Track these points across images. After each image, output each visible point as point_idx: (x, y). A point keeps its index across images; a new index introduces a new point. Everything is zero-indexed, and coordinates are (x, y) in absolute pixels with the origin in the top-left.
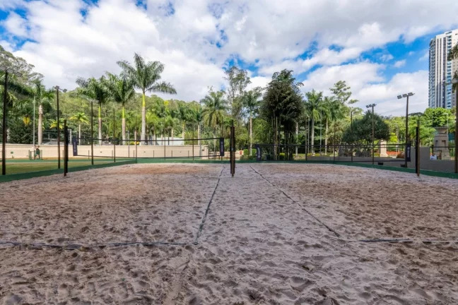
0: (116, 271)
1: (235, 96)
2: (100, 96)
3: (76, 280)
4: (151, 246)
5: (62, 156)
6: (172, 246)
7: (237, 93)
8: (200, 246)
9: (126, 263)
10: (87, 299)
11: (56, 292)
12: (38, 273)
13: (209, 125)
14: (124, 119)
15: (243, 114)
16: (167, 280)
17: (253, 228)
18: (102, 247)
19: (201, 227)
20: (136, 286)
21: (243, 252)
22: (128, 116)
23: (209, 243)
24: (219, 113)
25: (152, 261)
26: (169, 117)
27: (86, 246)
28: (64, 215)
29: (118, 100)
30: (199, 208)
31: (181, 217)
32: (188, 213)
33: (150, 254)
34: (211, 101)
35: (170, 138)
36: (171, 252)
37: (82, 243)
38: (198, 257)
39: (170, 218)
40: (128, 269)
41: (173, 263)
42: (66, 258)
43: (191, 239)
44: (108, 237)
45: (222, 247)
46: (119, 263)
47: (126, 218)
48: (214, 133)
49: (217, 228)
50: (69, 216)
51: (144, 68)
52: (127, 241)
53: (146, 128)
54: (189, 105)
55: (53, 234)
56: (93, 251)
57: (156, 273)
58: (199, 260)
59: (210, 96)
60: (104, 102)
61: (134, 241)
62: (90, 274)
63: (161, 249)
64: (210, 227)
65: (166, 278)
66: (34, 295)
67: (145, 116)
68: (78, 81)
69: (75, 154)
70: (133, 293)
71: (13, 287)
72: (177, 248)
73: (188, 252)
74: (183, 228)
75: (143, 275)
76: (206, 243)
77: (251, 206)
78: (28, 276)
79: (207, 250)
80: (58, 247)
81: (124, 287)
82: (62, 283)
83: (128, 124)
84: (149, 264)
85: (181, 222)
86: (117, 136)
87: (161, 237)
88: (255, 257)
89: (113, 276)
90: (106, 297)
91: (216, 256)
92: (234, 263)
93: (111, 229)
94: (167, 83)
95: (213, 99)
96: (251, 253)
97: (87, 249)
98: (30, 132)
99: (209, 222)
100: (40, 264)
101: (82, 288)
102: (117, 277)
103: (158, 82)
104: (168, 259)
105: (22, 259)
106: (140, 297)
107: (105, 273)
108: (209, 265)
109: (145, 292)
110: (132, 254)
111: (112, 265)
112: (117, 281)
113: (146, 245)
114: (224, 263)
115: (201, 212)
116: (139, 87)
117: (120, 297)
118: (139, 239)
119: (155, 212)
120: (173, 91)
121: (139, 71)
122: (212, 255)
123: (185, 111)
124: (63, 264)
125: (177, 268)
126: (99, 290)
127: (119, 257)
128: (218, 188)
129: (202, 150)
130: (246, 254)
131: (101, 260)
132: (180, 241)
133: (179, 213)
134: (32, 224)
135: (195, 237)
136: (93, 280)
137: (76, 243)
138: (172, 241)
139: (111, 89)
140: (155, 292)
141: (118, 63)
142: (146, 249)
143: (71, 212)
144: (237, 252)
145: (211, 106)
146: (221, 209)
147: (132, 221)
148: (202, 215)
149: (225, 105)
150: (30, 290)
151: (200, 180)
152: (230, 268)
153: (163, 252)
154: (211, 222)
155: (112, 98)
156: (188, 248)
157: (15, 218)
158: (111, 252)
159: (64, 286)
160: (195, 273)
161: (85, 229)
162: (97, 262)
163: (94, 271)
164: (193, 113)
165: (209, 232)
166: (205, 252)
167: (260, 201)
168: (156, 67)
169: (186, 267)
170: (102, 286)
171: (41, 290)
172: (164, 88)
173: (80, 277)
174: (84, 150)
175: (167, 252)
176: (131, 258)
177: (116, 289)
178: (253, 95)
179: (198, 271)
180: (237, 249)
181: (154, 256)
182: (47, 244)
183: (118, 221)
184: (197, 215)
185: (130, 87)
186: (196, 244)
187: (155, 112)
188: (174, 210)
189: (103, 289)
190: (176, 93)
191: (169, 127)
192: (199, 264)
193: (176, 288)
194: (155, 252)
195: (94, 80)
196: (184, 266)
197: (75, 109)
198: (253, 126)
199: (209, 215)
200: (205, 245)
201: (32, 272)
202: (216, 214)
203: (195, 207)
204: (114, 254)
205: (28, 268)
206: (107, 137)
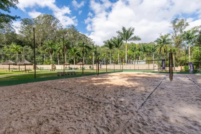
0: (102, 113)
1: (177, 35)
2: (111, 46)
3: (89, 112)
4: (117, 107)
5: (97, 69)
6: (125, 109)
7: (179, 33)
8: (138, 113)
9: (106, 111)
10: (90, 120)
11: (83, 114)
12: (81, 106)
13: (160, 53)
14: (119, 54)
15: (184, 45)
16: (118, 124)
17: (176, 113)
18: (100, 103)
19: (143, 105)
20: (106, 122)
21: (163, 125)
22: (121, 53)
23: (144, 113)
24: (166, 46)
25: (115, 113)
26: (138, 51)
27: (96, 101)
28: (93, 89)
29: (117, 46)
30: (144, 95)
31: (134, 97)
32: (138, 96)
33: (115, 111)
34: (161, 41)
35: (138, 61)
36: (124, 112)
37: (95, 99)
38: (136, 119)
39: (129, 97)
40: (106, 114)
41: (123, 118)
42: (89, 103)
43: (135, 109)
44: (103, 99)
45: (151, 118)
46: (104, 111)
47: (111, 93)
48: (163, 57)
49: (151, 107)
50: (95, 90)
51: (126, 32)
52: (109, 103)
53: (128, 57)
54: (148, 44)
55: (88, 94)
56: (97, 103)
57: (115, 119)
58: (136, 120)
59: (160, 38)
60: (112, 48)
61: (111, 104)
62: (94, 111)
63: (120, 109)
64: (147, 106)
65: (118, 123)
66: (78, 113)
67: (127, 52)
68: (104, 42)
69: (101, 68)
70: (104, 124)
71: (75, 108)
72: (127, 111)
73: (132, 115)
74: (133, 103)
75: (110, 118)
76: (142, 113)
77: (179, 100)
78: (79, 106)
79: (141, 117)
80: (88, 99)
81: (102, 120)
82: (85, 111)
83: (120, 56)
84: (114, 114)
85: (133, 100)
86: (117, 61)
87: (122, 104)
88: (171, 131)
89: (100, 114)
90: (95, 122)
91: (145, 122)
92: (155, 129)
93: (105, 97)
94: (136, 36)
95: (162, 39)
96: (169, 127)
97: (96, 102)
98: (91, 61)
99: (148, 103)
100: (83, 103)
101: (90, 115)
102: (101, 116)
103: (133, 36)
104: (122, 115)
105: (79, 100)
106: (106, 127)
107: (98, 113)
108: (140, 125)
109: (108, 126)
110: (109, 108)
111: (101, 110)
112: (100, 117)
113: (115, 106)
114: (149, 127)
115: (145, 97)
116: (125, 40)
117: (100, 123)
118: (114, 103)
119: (123, 93)
120: (139, 39)
121: (124, 33)
122: (144, 120)
123: (146, 47)
124: (88, 105)
125: (124, 120)
126: (94, 118)
127: (104, 108)
128: (159, 86)
129: (155, 66)
130: (165, 127)
131: (98, 107)
132: (130, 109)
133: (133, 95)
134: (85, 90)
135: (137, 109)
136: (94, 114)
137: (93, 99)
138: (126, 107)
139: (114, 43)
140: (112, 127)
141: (117, 32)
142: (115, 108)
143: (96, 88)
144: (159, 124)
145: (160, 43)
146: (157, 98)
147: (113, 95)
148: (145, 99)
149: (170, 41)
150: (78, 110)
151: (150, 81)
152: (152, 130)
153: (121, 111)
154: (149, 103)
155: (114, 46)
156: (132, 113)
157: (82, 88)
158: (102, 105)
159: (86, 113)
160: (131, 126)
161: (97, 95)
162: (97, 108)
163: (95, 111)
164: (150, 48)
165: (146, 108)
166: (140, 117)
167: (187, 97)
168: (131, 30)
169: (128, 122)
170: (96, 117)
171: (80, 112)
172: (135, 38)
173: (90, 111)
174: (104, 67)
175: (123, 112)
176: (108, 110)
177: (99, 120)
178: (191, 32)
179: (133, 125)
180: (160, 122)
181: (117, 112)
182: (86, 97)
183: (109, 94)
184: (142, 98)
185: (121, 41)
186: (137, 112)
187: (132, 50)
188: (132, 94)
189: (95, 118)
190: (141, 40)
191: (138, 56)
192: (135, 122)
193: (121, 129)
194: (118, 110)
195: (108, 40)
196: (127, 121)
197: (104, 52)
198: (191, 52)
199: (149, 99)
200: (141, 114)
201: (80, 105)
202: (153, 100)
203: (142, 94)
204: (103, 106)
205: (80, 103)
206: (113, 62)
